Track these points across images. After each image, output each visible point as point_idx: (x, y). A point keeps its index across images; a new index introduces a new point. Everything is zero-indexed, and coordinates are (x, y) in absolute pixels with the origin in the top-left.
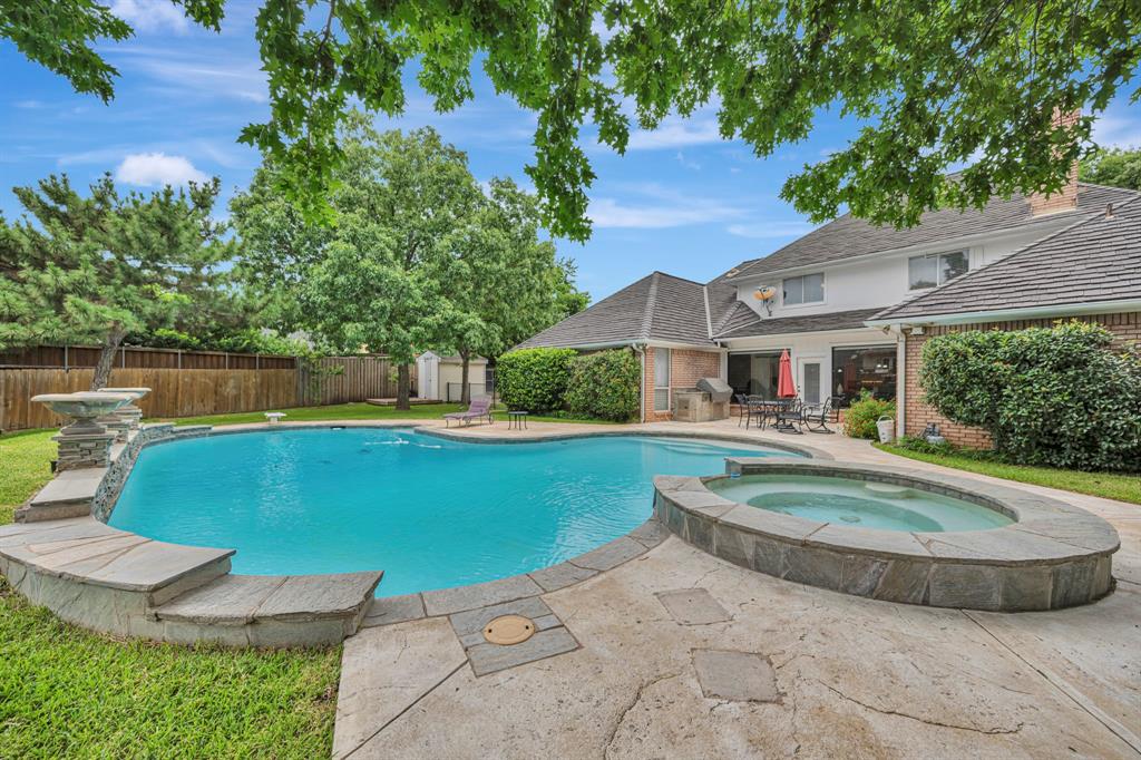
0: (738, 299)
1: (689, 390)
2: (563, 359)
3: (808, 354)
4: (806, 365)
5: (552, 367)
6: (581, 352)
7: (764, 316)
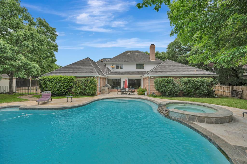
0: (106, 67)
1: (103, 87)
2: (72, 79)
3: (124, 79)
4: (123, 81)
5: (68, 81)
6: (77, 77)
7: (112, 71)
